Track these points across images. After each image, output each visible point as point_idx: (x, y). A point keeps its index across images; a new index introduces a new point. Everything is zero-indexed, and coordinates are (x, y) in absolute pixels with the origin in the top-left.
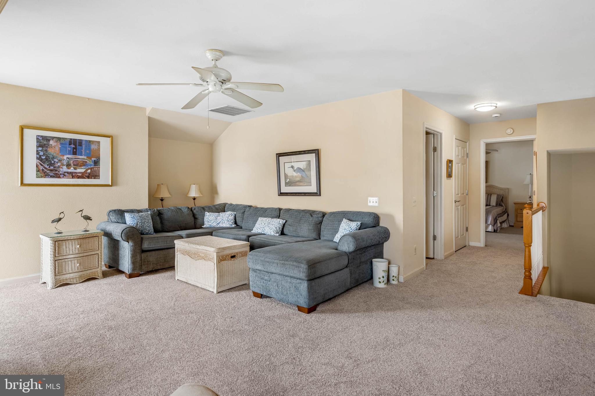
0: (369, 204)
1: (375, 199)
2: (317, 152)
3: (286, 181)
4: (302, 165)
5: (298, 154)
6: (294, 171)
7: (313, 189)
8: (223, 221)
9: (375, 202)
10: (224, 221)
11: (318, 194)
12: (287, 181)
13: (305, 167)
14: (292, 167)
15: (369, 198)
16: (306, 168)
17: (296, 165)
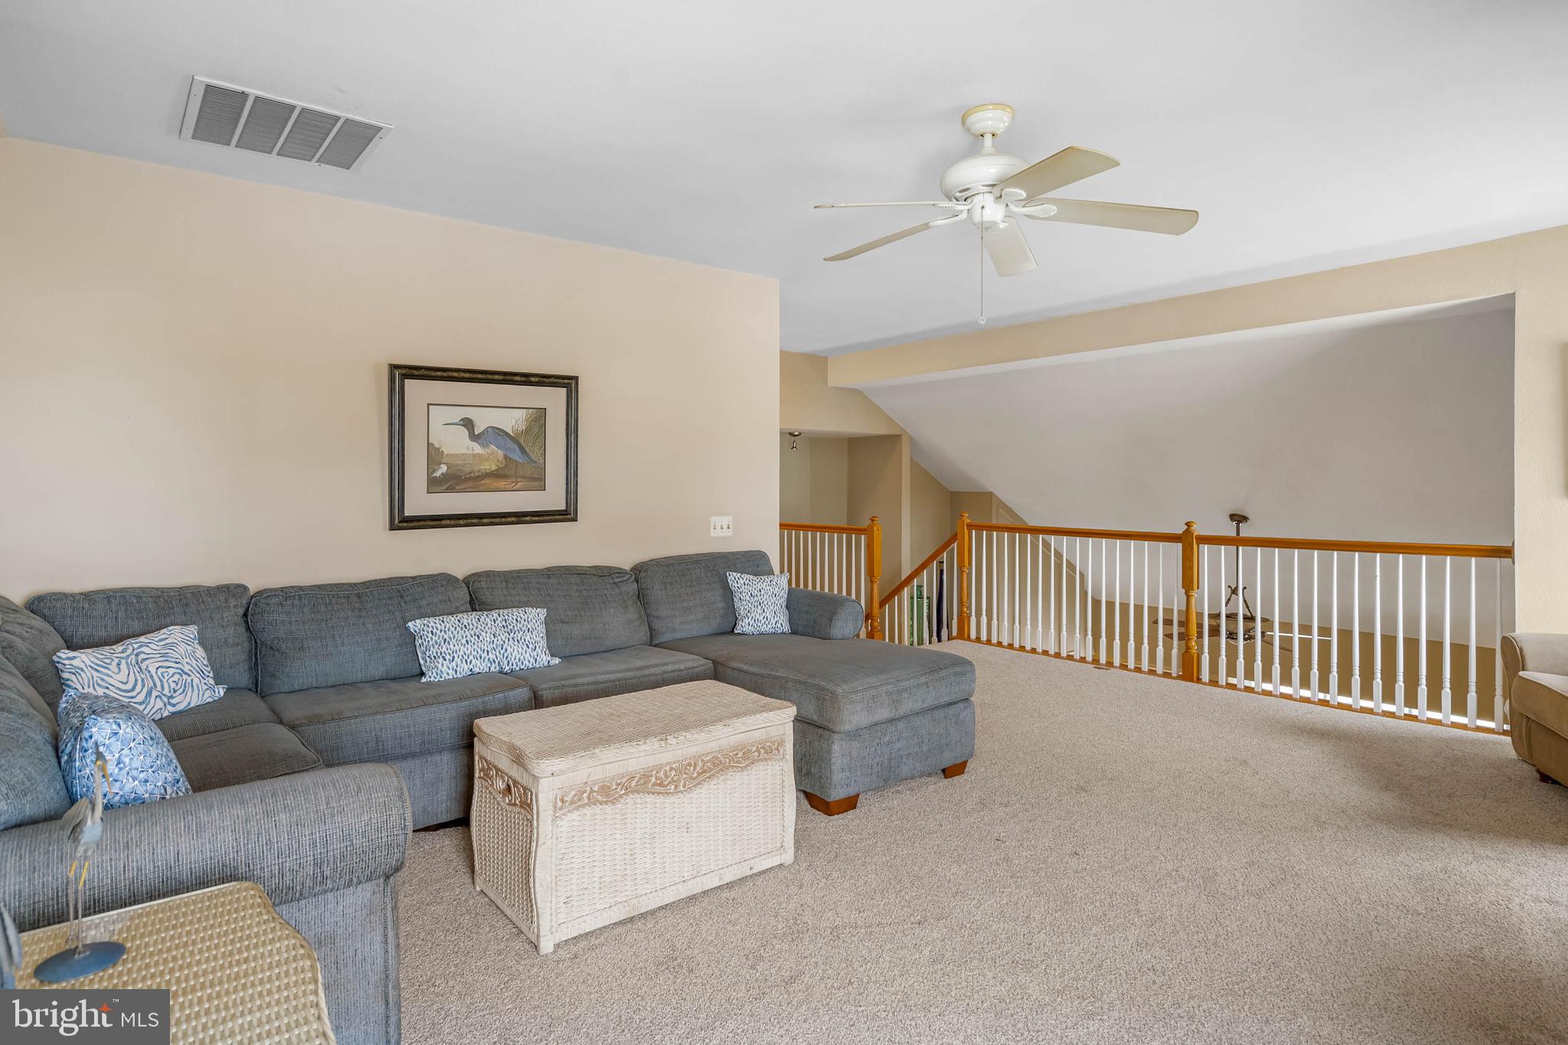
0: (713, 534)
1: (725, 520)
2: (568, 383)
3: (434, 471)
4: (511, 421)
5: (498, 380)
6: (474, 437)
7: (552, 498)
8: (185, 677)
9: (725, 526)
10: (189, 680)
11: (567, 515)
12: (438, 474)
13: (522, 427)
14: (468, 423)
15: (713, 519)
16: (528, 431)
17: (484, 420)
